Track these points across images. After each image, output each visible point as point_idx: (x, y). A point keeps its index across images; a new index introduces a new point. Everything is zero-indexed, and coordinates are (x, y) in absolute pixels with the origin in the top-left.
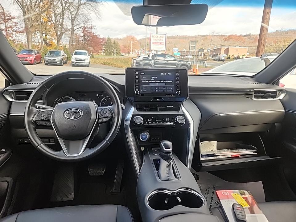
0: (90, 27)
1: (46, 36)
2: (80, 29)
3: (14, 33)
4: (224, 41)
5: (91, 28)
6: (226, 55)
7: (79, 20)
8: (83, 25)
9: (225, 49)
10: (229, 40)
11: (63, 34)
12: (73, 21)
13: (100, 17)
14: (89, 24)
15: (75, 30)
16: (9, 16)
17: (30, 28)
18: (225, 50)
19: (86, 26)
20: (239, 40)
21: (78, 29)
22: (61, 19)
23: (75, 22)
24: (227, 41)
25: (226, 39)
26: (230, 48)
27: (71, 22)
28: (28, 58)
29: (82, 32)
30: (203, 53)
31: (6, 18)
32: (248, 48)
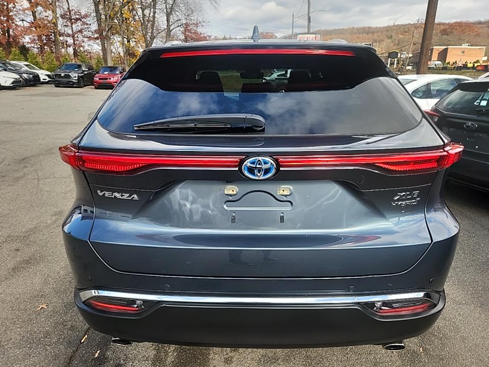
0: (194, 24)
1: (128, 41)
2: (180, 27)
3: (86, 39)
4: (442, 35)
5: (197, 25)
6: (440, 62)
7: (177, 13)
8: (184, 22)
9: (439, 51)
10: (451, 33)
11: (154, 38)
12: (168, 15)
13: (216, 6)
14: (194, 18)
15: (172, 30)
16: (78, 13)
17: (108, 31)
18: (439, 53)
19: (189, 21)
20: (465, 31)
21: (176, 29)
22: (152, 14)
23: (171, 16)
24: (448, 35)
25: (444, 30)
26: (449, 49)
27: (166, 17)
28: (112, 79)
29: (183, 33)
30: (396, 59)
31: (73, 17)
32: (485, 48)
